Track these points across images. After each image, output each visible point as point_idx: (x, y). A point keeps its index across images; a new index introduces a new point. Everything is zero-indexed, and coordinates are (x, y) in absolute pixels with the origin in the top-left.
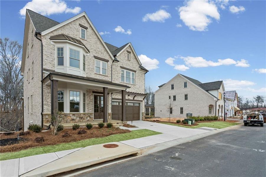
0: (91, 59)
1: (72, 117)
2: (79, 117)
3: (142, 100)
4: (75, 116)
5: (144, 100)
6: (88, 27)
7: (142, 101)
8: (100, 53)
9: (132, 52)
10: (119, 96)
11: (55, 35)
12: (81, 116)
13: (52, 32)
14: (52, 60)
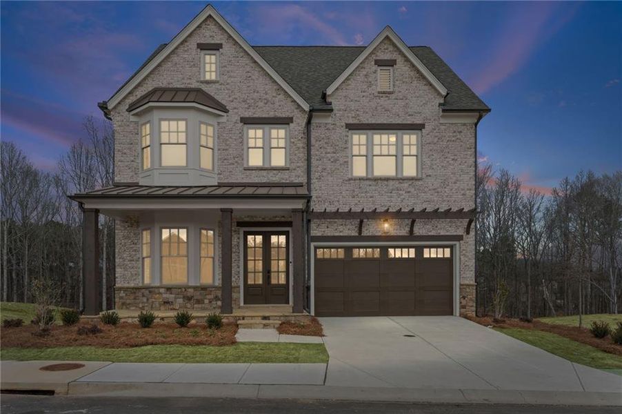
0: (231, 130)
1: (164, 296)
2: (182, 296)
3: (461, 232)
4: (171, 294)
5: (468, 233)
6: (223, 42)
7: (459, 238)
8: (261, 104)
9: (400, 60)
10: (341, 228)
11: (139, 97)
12: (189, 295)
13: (130, 93)
14: (132, 159)
